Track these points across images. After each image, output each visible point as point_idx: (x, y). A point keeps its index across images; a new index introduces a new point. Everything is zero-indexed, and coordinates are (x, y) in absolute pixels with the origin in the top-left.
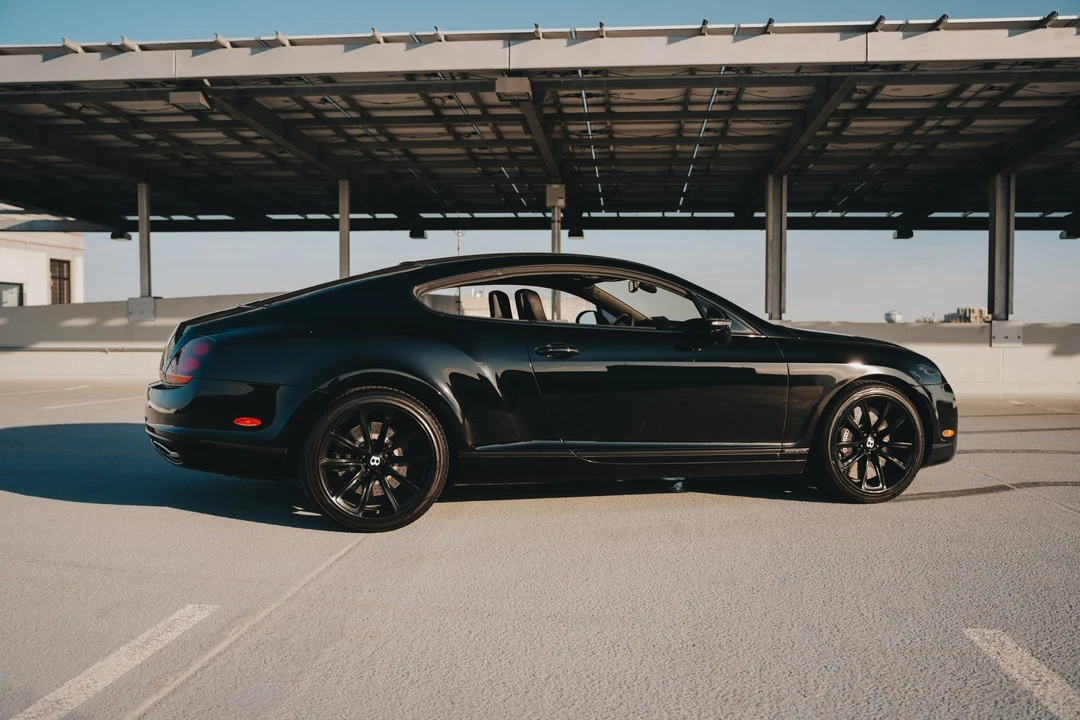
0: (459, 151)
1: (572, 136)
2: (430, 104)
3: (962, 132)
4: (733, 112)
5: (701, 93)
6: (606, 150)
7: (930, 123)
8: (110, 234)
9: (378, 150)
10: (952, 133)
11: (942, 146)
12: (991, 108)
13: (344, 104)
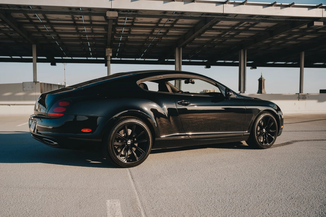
0: (76, 36)
1: (117, 33)
2: (73, 20)
3: (235, 37)
4: (172, 27)
5: (164, 20)
6: (125, 38)
7: (227, 33)
9: (47, 35)
10: (232, 37)
11: (227, 41)
12: (246, 30)
13: (43, 17)
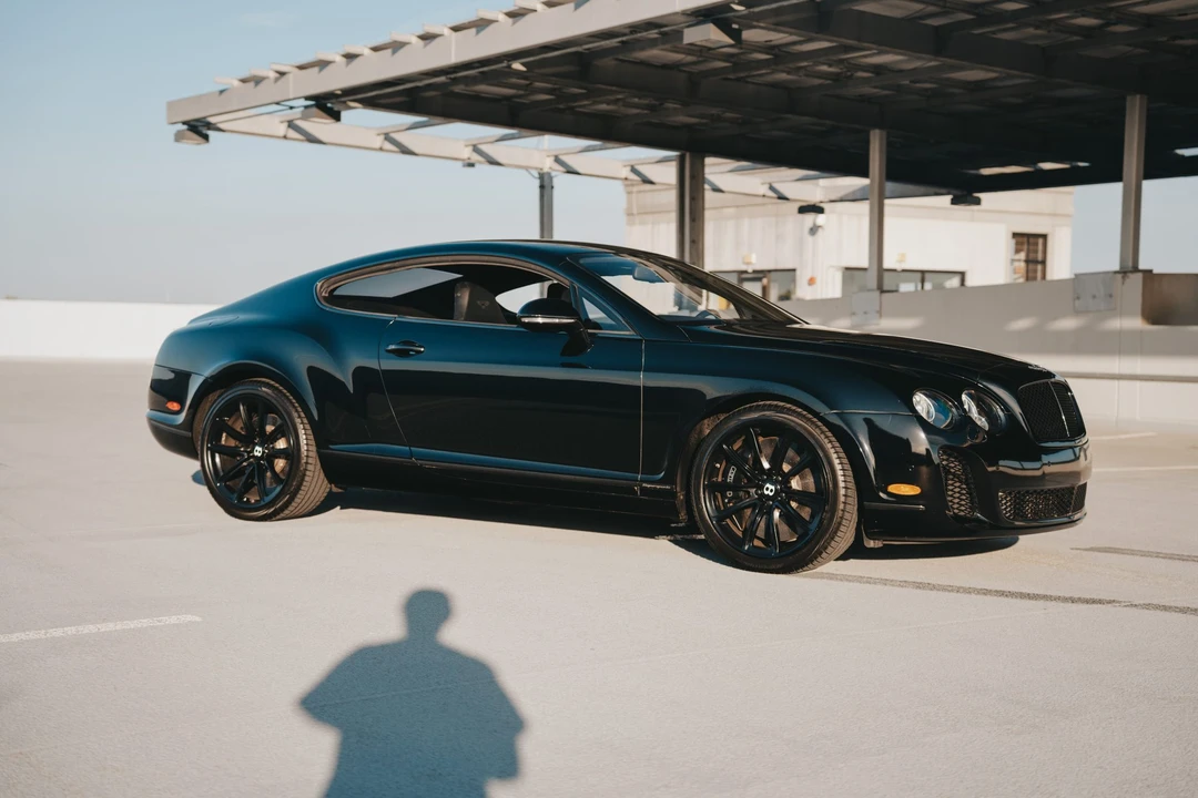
8: (949, 197)
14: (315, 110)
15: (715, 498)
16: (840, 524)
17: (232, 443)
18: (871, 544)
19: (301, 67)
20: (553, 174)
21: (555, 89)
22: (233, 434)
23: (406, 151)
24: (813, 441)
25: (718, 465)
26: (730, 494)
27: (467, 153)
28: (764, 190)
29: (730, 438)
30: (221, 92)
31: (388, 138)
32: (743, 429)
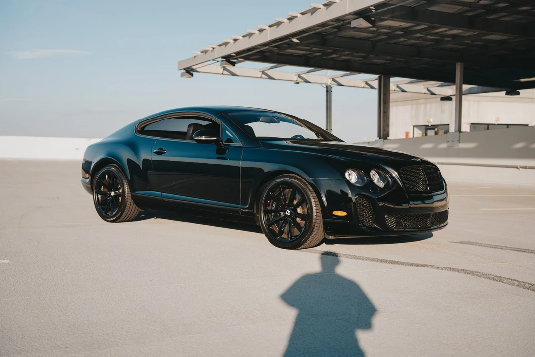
8: (505, 92)
14: (225, 62)
15: (268, 216)
16: (313, 228)
17: (106, 190)
18: (331, 237)
19: (220, 45)
20: (332, 86)
21: (322, 50)
22: (105, 187)
23: (271, 78)
24: (303, 191)
25: (269, 202)
26: (273, 214)
27: (296, 78)
28: (425, 91)
29: (273, 190)
30: (195, 57)
31: (263, 73)
32: (277, 186)
